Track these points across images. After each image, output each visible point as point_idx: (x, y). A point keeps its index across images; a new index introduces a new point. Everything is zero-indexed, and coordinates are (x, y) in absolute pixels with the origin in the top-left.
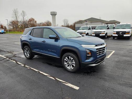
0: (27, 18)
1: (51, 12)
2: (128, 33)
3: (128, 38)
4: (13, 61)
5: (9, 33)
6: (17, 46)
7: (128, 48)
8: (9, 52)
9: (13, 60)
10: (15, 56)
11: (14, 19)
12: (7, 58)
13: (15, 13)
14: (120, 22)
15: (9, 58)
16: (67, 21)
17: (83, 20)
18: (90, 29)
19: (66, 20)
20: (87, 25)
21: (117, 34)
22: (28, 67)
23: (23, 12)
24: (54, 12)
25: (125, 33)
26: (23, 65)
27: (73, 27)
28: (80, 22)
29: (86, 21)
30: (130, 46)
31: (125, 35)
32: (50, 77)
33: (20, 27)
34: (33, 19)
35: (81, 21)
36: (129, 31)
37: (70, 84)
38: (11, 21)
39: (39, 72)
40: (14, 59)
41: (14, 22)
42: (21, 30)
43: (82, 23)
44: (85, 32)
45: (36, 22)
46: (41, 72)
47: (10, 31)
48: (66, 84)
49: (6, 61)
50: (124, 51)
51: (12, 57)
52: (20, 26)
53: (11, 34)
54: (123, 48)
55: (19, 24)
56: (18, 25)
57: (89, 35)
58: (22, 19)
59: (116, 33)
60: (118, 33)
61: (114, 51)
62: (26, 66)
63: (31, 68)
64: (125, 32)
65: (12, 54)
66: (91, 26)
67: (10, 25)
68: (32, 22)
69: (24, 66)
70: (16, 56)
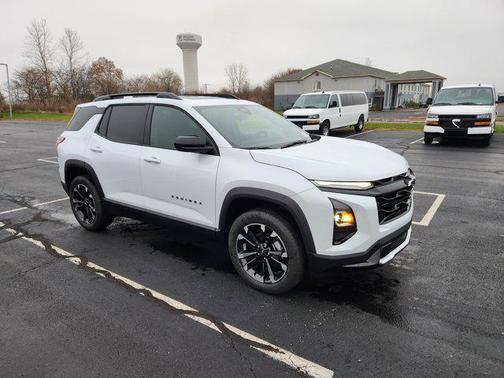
0: (85, 59)
1: (179, 37)
2: (485, 121)
3: (483, 142)
4: (31, 240)
5: (14, 118)
6: (47, 173)
7: (491, 181)
8: (15, 201)
9: (35, 237)
10: (39, 218)
11: (32, 63)
12: (6, 227)
13: (38, 36)
14: (442, 79)
15: (18, 228)
16: (243, 72)
17: (304, 69)
18: (335, 104)
19: (238, 69)
20: (319, 87)
21: (440, 124)
22: (97, 267)
23: (69, 33)
24: (190, 37)
25: (471, 120)
26: (78, 260)
27: (267, 97)
28: (294, 76)
29: (315, 71)
30: (497, 172)
31: (471, 131)
32: (196, 318)
33: (56, 91)
34: (111, 65)
35: (295, 71)
36: (490, 114)
37: (288, 354)
38: (20, 70)
39: (149, 294)
40: (38, 231)
41: (35, 75)
42: (62, 107)
43: (299, 81)
44: (318, 116)
45: (119, 73)
46: (156, 294)
47: (18, 109)
48: (271, 354)
49: (5, 241)
50: (479, 194)
51: (28, 223)
52: (56, 88)
53: (22, 121)
54: (475, 184)
55: (53, 83)
56: (48, 85)
57: (332, 127)
58: (66, 62)
59: (437, 120)
60: (444, 120)
61: (441, 197)
62: (91, 265)
63: (113, 275)
64: (474, 116)
65: (30, 207)
66: (338, 93)
67: (18, 86)
68: (104, 76)
69: (83, 266)
70: (44, 216)
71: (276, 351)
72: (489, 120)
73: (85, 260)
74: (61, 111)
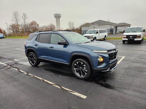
0: (28, 21)
1: (55, 15)
2: (139, 37)
3: (139, 43)
4: (14, 69)
5: (9, 38)
6: (18, 52)
7: (139, 53)
8: (10, 59)
9: (15, 68)
10: (16, 63)
11: (14, 23)
12: (8, 65)
13: (16, 15)
15: (11, 66)
16: (73, 24)
17: (90, 23)
18: (97, 33)
19: (71, 23)
20: (94, 28)
22: (31, 75)
23: (24, 14)
24: (58, 15)
25: (135, 36)
26: (26, 73)
27: (80, 31)
29: (93, 23)
30: (141, 51)
31: (135, 39)
32: (55, 86)
33: (20, 31)
34: (36, 23)
35: (87, 24)
36: (141, 35)
37: (76, 93)
38: (11, 25)
39: (44, 81)
40: (16, 66)
41: (15, 26)
42: (22, 35)
43: (89, 26)
44: (93, 36)
45: (38, 25)
46: (45, 81)
47: (10, 35)
48: (72, 93)
49: (8, 69)
50: (135, 56)
51: (13, 65)
52: (20, 29)
53: (11, 39)
54: (134, 54)
55: (20, 28)
56: (18, 28)
57: (97, 39)
58: (23, 22)
59: (126, 36)
60: (128, 37)
61: (124, 57)
62: (29, 74)
63: (35, 76)
64: (136, 35)
65: (14, 61)
66: (98, 30)
67: (10, 29)
68: (34, 26)
69: (27, 75)
70: (17, 63)
71: (74, 92)
72: (141, 36)
73: (28, 73)
74: (22, 36)
